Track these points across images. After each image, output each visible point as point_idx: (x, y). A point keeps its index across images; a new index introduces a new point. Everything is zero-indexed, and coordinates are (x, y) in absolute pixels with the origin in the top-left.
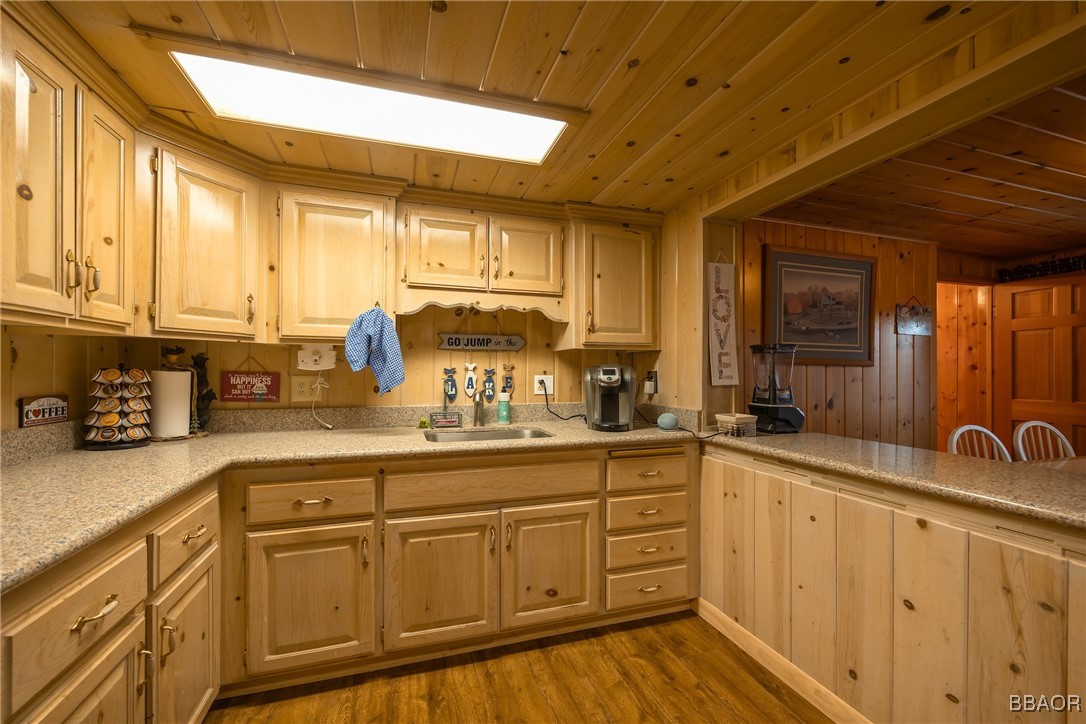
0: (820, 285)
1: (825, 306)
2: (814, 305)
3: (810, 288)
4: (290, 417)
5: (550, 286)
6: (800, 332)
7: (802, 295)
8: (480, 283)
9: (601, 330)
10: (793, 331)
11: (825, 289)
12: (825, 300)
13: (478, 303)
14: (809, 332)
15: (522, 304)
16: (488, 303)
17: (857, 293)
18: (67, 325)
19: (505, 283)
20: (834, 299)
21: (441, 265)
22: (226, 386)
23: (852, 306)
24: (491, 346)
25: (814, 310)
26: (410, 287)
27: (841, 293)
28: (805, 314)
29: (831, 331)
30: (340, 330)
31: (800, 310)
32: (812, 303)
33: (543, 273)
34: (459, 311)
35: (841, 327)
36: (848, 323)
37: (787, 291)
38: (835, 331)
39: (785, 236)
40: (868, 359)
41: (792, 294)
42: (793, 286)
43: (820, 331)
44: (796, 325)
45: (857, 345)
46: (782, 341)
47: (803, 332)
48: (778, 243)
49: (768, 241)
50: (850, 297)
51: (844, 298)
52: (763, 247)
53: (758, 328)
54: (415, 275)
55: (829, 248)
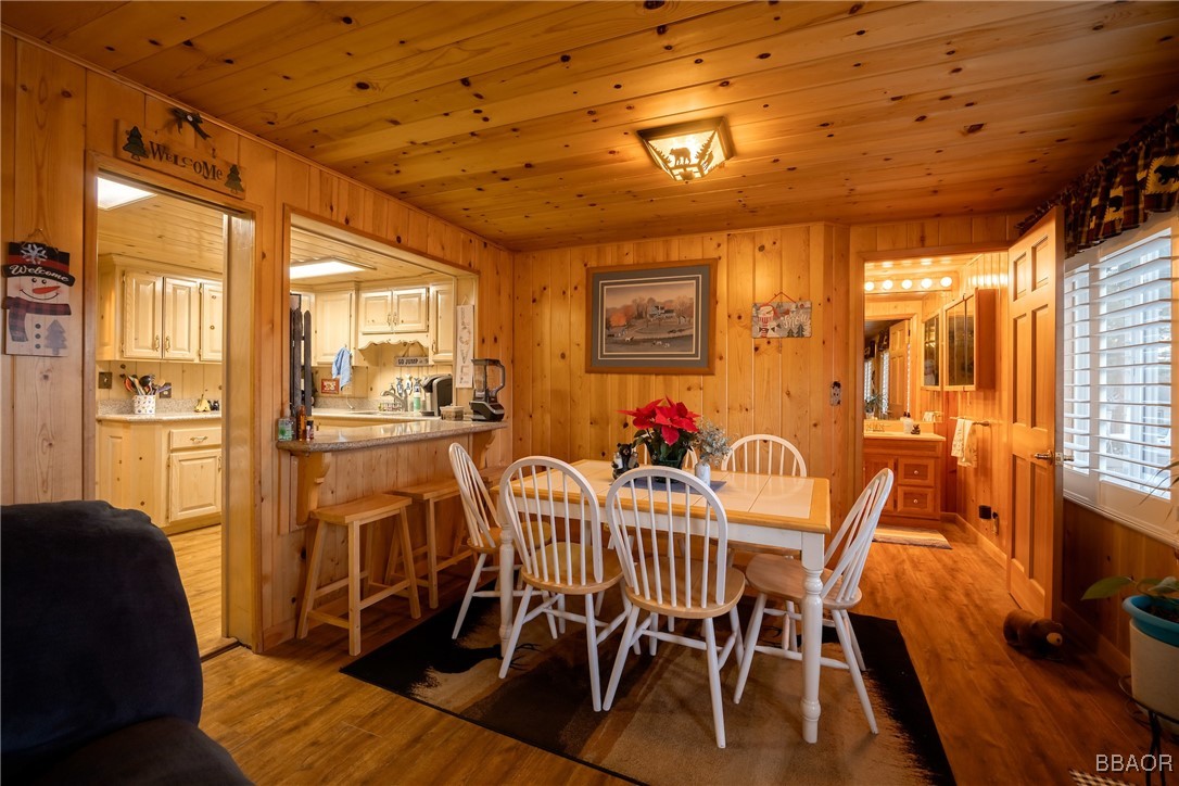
0: (644, 296)
1: (652, 316)
2: (640, 316)
3: (634, 301)
4: (340, 401)
5: (421, 326)
6: (624, 343)
7: (626, 309)
8: (388, 329)
9: (442, 352)
10: (616, 343)
11: (651, 300)
12: (651, 310)
13: (390, 340)
14: (633, 342)
15: (409, 338)
16: (394, 340)
17: (692, 299)
19: (400, 327)
20: (662, 308)
21: (373, 321)
22: (323, 386)
23: (685, 312)
24: (418, 364)
25: (641, 321)
26: (364, 334)
27: (671, 301)
28: (629, 326)
29: (660, 339)
30: (332, 359)
31: (623, 322)
32: (636, 315)
33: (417, 318)
34: (383, 344)
35: (672, 335)
36: (680, 331)
37: (609, 307)
38: (664, 340)
39: (610, 257)
40: (706, 366)
41: (614, 309)
42: (616, 301)
43: (645, 341)
44: (619, 336)
45: (693, 352)
46: (605, 352)
47: (627, 343)
48: (602, 264)
49: (593, 263)
50: (683, 304)
51: (676, 305)
52: (588, 270)
53: (582, 342)
54: (363, 328)
55: (661, 258)
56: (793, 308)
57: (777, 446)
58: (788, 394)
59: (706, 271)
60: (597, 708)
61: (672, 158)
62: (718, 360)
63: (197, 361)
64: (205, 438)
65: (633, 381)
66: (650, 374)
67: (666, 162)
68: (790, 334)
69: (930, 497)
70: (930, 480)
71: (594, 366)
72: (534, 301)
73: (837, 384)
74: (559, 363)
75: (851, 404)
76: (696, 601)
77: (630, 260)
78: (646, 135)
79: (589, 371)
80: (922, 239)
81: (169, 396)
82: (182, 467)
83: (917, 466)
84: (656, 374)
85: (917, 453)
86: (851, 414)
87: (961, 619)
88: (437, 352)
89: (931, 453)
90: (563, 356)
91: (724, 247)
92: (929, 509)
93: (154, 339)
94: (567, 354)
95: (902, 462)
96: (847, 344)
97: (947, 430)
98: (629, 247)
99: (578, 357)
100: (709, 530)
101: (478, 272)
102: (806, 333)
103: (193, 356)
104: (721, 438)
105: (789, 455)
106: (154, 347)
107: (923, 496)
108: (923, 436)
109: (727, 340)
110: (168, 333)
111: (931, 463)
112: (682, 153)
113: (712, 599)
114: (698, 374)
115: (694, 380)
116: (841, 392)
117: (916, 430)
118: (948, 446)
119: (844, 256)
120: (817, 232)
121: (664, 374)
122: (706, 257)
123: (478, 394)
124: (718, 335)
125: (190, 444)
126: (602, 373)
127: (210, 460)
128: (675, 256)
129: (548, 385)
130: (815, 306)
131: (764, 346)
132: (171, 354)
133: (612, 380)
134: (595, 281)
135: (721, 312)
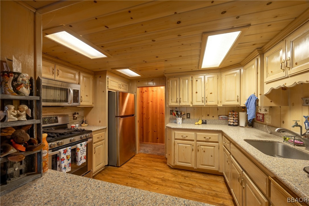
8: (283, 75)
13: (285, 84)
15: (305, 78)
16: (289, 83)
18: (205, 106)
19: (294, 70)
21: (272, 72)
26: (267, 83)
54: (266, 80)
63: (191, 106)
64: (187, 137)
81: (189, 118)
82: (179, 145)
93: (177, 99)
103: (189, 104)
106: (177, 102)
110: (181, 97)
125: (181, 138)
127: (189, 145)
132: (182, 104)
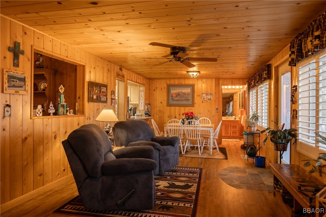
2: (179, 95)
3: (178, 92)
6: (175, 100)
7: (176, 93)
10: (174, 100)
11: (181, 92)
12: (181, 94)
14: (177, 100)
17: (190, 92)
23: (188, 94)
27: (185, 92)
28: (176, 97)
31: (175, 96)
35: (186, 99)
37: (172, 92)
38: (184, 100)
39: (172, 82)
40: (193, 105)
41: (173, 93)
42: (174, 91)
43: (180, 100)
44: (174, 99)
45: (190, 102)
46: (171, 102)
47: (176, 100)
48: (170, 83)
49: (168, 83)
50: (188, 93)
51: (186, 93)
52: (167, 85)
53: (166, 100)
55: (183, 83)
56: (209, 94)
57: (206, 119)
58: (208, 111)
59: (193, 86)
60: (183, 154)
61: (192, 75)
62: (195, 104)
65: (177, 108)
66: (181, 107)
67: (191, 75)
68: (209, 99)
69: (237, 132)
70: (237, 129)
71: (169, 105)
72: (154, 90)
73: (217, 109)
74: (160, 104)
75: (220, 113)
76: (196, 138)
77: (176, 83)
78: (188, 72)
79: (167, 106)
80: (232, 82)
83: (235, 126)
84: (182, 107)
85: (235, 123)
86: (220, 114)
87: (236, 147)
88: (131, 101)
89: (238, 123)
90: (161, 103)
91: (196, 81)
92: (237, 135)
94: (162, 102)
95: (232, 125)
96: (219, 101)
97: (240, 118)
98: (176, 80)
99: (165, 103)
100: (198, 129)
101: (145, 85)
102: (212, 99)
104: (198, 117)
105: (208, 121)
107: (236, 132)
108: (236, 120)
109: (197, 100)
111: (237, 125)
112: (194, 75)
113: (198, 138)
114: (191, 107)
115: (190, 108)
116: (218, 110)
117: (235, 119)
118: (240, 121)
119: (219, 85)
120: (214, 80)
121: (184, 107)
122: (193, 83)
123: (146, 111)
124: (195, 99)
126: (170, 106)
128: (186, 83)
129: (158, 109)
130: (213, 94)
131: (204, 101)
133: (173, 108)
134: (169, 87)
135: (196, 94)
